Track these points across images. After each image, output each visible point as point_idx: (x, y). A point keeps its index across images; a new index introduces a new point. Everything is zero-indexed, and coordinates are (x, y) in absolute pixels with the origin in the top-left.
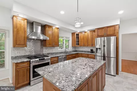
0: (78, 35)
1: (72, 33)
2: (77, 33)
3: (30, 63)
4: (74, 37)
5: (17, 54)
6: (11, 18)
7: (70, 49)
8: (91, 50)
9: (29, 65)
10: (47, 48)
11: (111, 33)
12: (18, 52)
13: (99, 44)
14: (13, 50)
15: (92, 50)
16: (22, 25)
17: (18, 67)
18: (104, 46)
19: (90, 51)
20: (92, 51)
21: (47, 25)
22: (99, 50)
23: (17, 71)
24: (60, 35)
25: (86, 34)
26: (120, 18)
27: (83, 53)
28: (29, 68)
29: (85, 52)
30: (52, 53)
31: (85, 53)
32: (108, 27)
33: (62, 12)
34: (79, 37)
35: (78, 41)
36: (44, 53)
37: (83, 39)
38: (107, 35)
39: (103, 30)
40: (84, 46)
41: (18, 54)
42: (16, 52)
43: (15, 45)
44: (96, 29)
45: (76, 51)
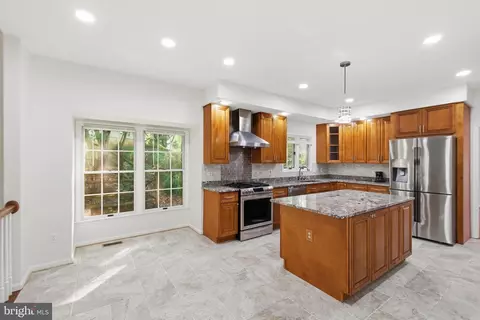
0: (335, 130)
1: (317, 126)
2: (332, 125)
3: (240, 196)
4: (323, 135)
7: (312, 170)
8: (377, 173)
9: (237, 199)
11: (441, 126)
13: (405, 157)
15: (380, 175)
18: (417, 162)
19: (375, 176)
20: (380, 177)
22: (402, 173)
24: (289, 134)
25: (362, 126)
26: (468, 85)
27: (351, 182)
28: (238, 204)
29: (358, 178)
30: (269, 179)
32: (429, 109)
33: (304, 86)
34: (340, 137)
35: (337, 149)
38: (429, 131)
39: (415, 116)
40: (355, 161)
42: (209, 173)
44: (392, 113)
45: (328, 176)
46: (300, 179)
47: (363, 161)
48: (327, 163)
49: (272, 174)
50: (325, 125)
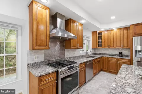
1: (92, 32)
2: (99, 32)
3: (57, 75)
5: (34, 59)
6: (27, 5)
8: (119, 52)
9: (55, 78)
10: (68, 51)
12: (36, 56)
14: (30, 54)
15: (121, 53)
16: (44, 16)
17: (42, 83)
19: (118, 54)
21: (72, 19)
23: (41, 89)
28: (56, 82)
30: (73, 57)
31: (113, 57)
34: (102, 37)
36: (65, 57)
40: (109, 48)
41: (37, 59)
42: (34, 56)
43: (34, 46)
44: (131, 25)
45: (96, 54)
46: (87, 56)
47: (113, 47)
48: (97, 48)
49: (75, 54)
50: (96, 31)
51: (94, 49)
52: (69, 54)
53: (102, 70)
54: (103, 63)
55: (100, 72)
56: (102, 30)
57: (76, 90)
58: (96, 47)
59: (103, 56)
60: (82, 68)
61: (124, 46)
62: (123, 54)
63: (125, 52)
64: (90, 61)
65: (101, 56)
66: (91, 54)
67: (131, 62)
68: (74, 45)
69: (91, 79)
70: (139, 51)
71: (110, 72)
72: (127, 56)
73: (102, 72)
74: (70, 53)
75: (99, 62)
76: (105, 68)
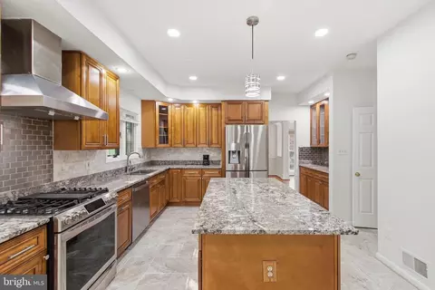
1: (142, 101)
2: (162, 104)
9: (44, 246)
15: (206, 157)
18: (247, 146)
22: (234, 155)
25: (191, 110)
28: (47, 257)
32: (249, 102)
34: (169, 119)
35: (166, 130)
36: (55, 180)
37: (183, 123)
38: (249, 120)
44: (222, 101)
45: (152, 163)
46: (128, 170)
47: (193, 145)
48: (156, 148)
49: (91, 167)
50: (154, 102)
51: (146, 149)
52: (70, 168)
53: (169, 204)
54: (171, 184)
55: (165, 208)
56: (170, 100)
57: (110, 267)
58: (153, 146)
59: (171, 167)
60: (124, 204)
61: (212, 143)
62: (210, 159)
63: (214, 156)
64: (143, 182)
65: (168, 167)
66: (139, 165)
67: (222, 173)
68: (93, 138)
69: (144, 232)
70: (234, 152)
71: (187, 204)
72: (217, 163)
73: (170, 209)
74: (71, 164)
75: (162, 182)
76: (175, 196)
